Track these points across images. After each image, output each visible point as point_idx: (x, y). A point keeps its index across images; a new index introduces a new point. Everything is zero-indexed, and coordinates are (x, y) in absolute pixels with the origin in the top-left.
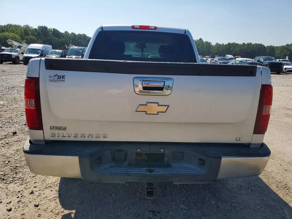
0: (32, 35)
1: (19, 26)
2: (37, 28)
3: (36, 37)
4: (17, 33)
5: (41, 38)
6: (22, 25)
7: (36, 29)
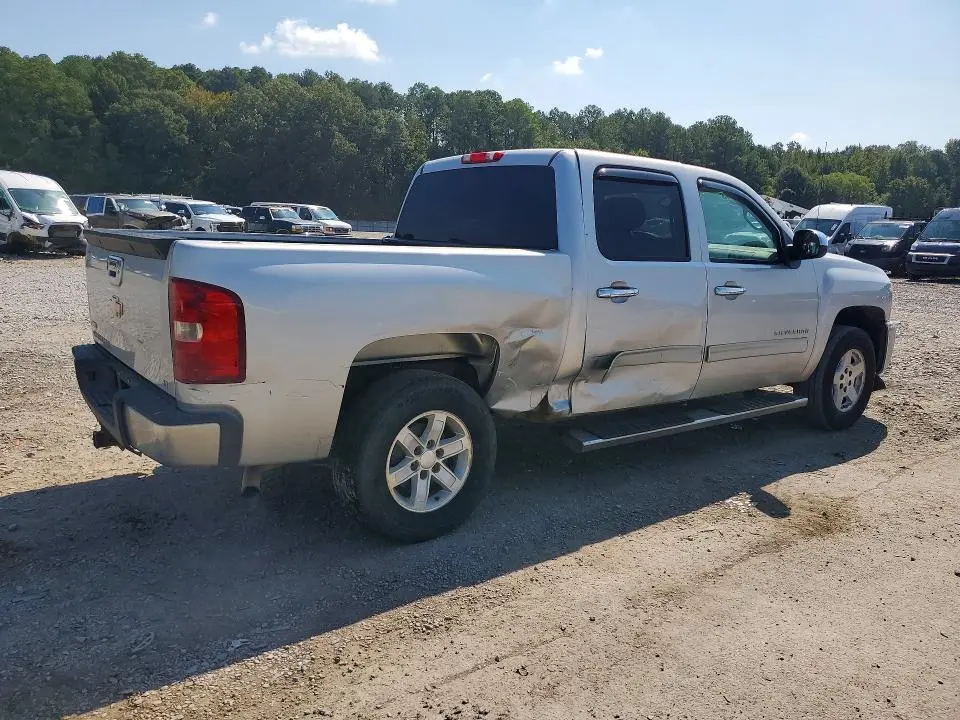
0: (917, 173)
1: (884, 149)
2: (944, 150)
3: (931, 179)
4: (868, 171)
5: (947, 181)
6: (894, 146)
7: (936, 155)
